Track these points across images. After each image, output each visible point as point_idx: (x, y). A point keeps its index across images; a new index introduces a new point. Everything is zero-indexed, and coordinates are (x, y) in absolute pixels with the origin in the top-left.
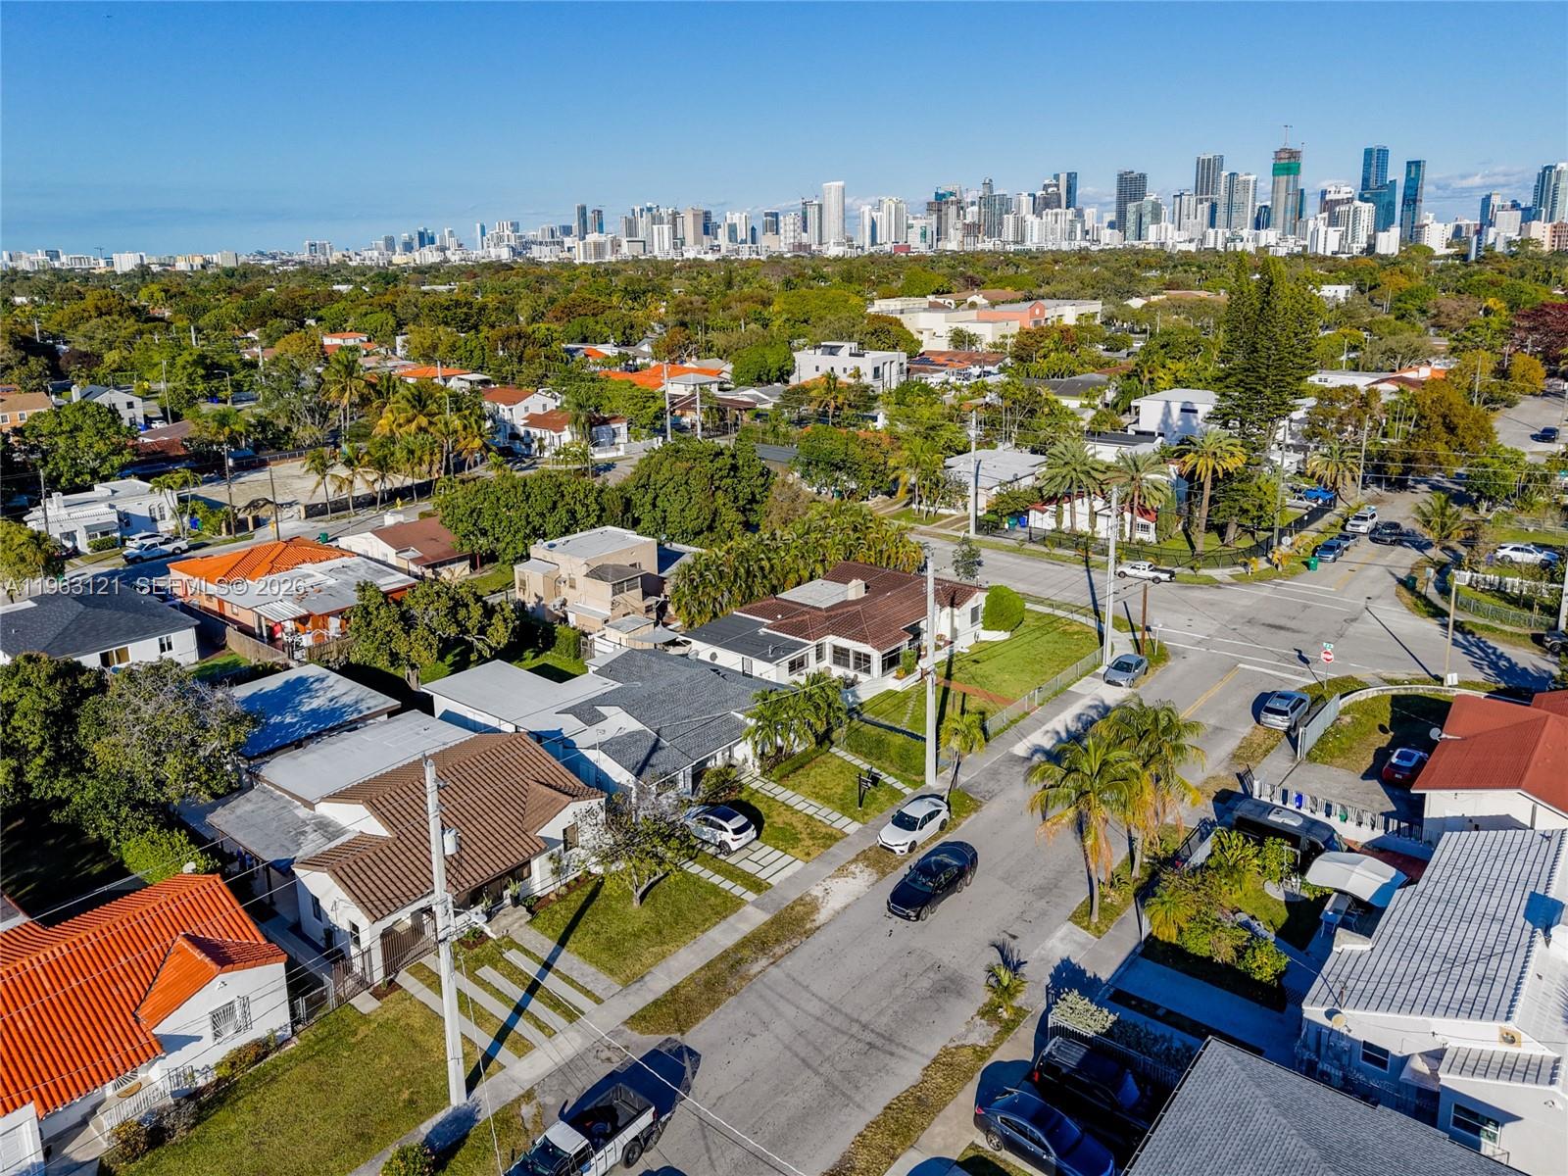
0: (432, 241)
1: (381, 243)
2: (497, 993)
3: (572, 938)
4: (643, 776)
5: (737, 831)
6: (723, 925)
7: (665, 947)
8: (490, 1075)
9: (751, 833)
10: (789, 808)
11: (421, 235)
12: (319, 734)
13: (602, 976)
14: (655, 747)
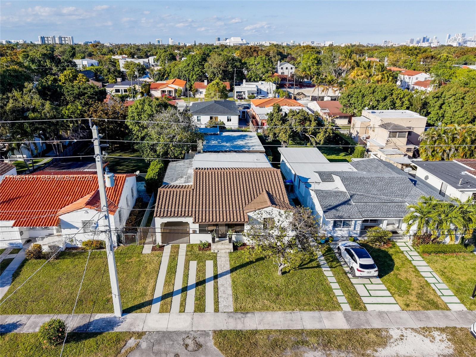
0: (428, 40)
1: (409, 41)
2: (186, 276)
3: (238, 271)
4: (327, 214)
5: (362, 266)
6: (316, 314)
7: (273, 305)
8: (141, 312)
9: (374, 272)
10: (416, 271)
11: (424, 38)
12: (229, 151)
13: (231, 299)
14: (346, 203)
